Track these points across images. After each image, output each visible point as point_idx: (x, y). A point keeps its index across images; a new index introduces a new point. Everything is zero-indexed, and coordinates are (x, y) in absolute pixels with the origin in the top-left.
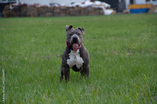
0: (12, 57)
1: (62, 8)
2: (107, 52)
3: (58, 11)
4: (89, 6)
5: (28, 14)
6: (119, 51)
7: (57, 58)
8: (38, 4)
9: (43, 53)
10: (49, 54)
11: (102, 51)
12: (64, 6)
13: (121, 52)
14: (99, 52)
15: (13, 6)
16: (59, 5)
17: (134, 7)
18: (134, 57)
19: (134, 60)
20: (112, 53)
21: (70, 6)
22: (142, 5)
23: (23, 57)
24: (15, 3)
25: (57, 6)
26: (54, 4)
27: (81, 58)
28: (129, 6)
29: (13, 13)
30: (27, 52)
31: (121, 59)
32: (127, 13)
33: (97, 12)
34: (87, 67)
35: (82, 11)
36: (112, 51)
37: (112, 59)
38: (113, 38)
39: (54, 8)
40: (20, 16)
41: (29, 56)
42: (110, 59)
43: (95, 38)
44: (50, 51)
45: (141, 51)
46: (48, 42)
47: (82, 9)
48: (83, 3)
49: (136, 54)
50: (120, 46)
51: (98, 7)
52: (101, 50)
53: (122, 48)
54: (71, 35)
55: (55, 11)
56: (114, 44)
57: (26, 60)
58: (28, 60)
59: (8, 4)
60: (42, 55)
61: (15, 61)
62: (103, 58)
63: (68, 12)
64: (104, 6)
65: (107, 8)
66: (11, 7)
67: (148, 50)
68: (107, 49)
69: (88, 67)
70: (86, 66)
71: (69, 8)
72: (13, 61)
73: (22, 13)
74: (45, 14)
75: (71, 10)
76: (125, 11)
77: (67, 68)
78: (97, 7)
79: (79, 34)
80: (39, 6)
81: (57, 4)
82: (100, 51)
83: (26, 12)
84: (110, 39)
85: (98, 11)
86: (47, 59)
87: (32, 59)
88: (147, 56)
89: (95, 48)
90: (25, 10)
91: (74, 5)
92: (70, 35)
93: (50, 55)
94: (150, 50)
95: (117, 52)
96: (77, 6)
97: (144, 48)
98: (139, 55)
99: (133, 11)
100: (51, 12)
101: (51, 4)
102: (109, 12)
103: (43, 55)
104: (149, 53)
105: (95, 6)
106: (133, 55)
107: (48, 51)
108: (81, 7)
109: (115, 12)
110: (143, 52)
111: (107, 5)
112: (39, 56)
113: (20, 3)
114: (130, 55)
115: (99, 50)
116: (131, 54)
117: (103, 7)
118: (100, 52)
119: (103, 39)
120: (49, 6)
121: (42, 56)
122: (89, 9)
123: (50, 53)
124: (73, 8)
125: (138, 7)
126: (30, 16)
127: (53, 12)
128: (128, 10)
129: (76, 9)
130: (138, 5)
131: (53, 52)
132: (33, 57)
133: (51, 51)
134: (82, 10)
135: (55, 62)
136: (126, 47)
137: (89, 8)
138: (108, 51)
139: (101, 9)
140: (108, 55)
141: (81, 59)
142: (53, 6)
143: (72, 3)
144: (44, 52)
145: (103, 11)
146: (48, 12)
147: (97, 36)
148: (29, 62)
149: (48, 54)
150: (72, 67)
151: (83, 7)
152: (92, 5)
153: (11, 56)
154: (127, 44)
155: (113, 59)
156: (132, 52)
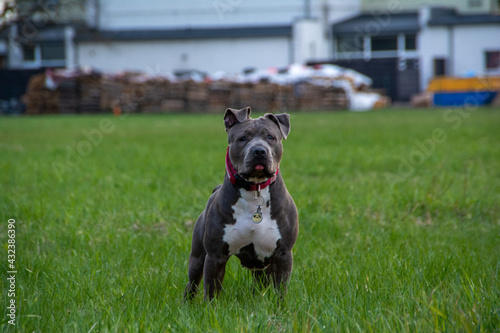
0: (33, 227)
1: (215, 87)
2: (350, 216)
3: (202, 95)
4: (302, 82)
5: (104, 103)
6: (392, 214)
7: (181, 232)
8: (137, 74)
9: (137, 216)
10: (157, 221)
11: (333, 213)
12: (221, 81)
13: (396, 216)
14: (324, 216)
15: (55, 78)
16: (204, 75)
17: (448, 85)
18: (438, 232)
19: (438, 243)
20: (367, 219)
21: (242, 79)
22: (473, 79)
23: (69, 228)
24: (63, 67)
25: (197, 78)
26: (188, 73)
27: (275, 222)
28: (430, 82)
29: (56, 101)
30: (84, 211)
31: (394, 238)
32: (424, 105)
33: (326, 99)
34: (285, 257)
35: (280, 98)
36: (366, 214)
37: (365, 236)
38: (374, 175)
39: (189, 86)
40: (78, 110)
41: (89, 224)
42: (359, 237)
43: (314, 175)
44: (161, 209)
45: (463, 215)
46: (159, 184)
47: (278, 91)
48: (283, 71)
49: (447, 223)
50: (394, 196)
51: (330, 84)
52: (330, 209)
53: (400, 205)
54: (244, 139)
55: (192, 95)
56: (375, 192)
57: (80, 235)
58: (87, 237)
59: (42, 71)
60: (135, 222)
61: (44, 240)
62: (336, 234)
63: (232, 98)
64: (351, 81)
65: (361, 89)
66: (50, 83)
67: (485, 210)
68: (350, 205)
69: (289, 257)
70: (283, 254)
71: (236, 86)
72: (35, 240)
73: (86, 100)
74: (159, 104)
75: (244, 92)
76: (417, 99)
77: (218, 257)
78: (326, 84)
79: (271, 138)
80: (141, 79)
81: (199, 73)
82: (327, 211)
83: (98, 98)
84: (362, 178)
85: (330, 97)
86: (149, 236)
87: (98, 235)
88: (483, 229)
89: (310, 202)
90: (94, 92)
91: (254, 77)
92: (241, 139)
93: (162, 221)
94: (492, 212)
95: (383, 217)
96: (264, 81)
97: (472, 206)
98: (456, 227)
99: (444, 100)
100: (177, 98)
101: (178, 74)
102: (366, 101)
103: (138, 222)
104: (490, 222)
105: (320, 83)
106: (435, 227)
107: (155, 209)
108: (276, 86)
109: (385, 100)
110: (469, 216)
111: (359, 79)
112: (124, 227)
113: (79, 70)
114: (428, 226)
115: (325, 207)
116: (429, 222)
117: (345, 85)
118: (328, 214)
119: (340, 178)
120: (172, 78)
121: (135, 226)
122: (303, 89)
123: (159, 216)
124: (249, 85)
125: (461, 87)
126: (109, 111)
127: (185, 100)
128: (428, 96)
129: (261, 89)
130: (460, 79)
131: (171, 214)
132: (104, 227)
133: (164, 209)
134: (280, 94)
135: (174, 243)
136: (412, 201)
137: (302, 86)
138: (353, 213)
139: (340, 91)
140: (354, 225)
141: (274, 224)
142: (185, 78)
143: (248, 71)
144: (141, 214)
145: (345, 97)
146: (168, 98)
147: (321, 169)
148: (90, 243)
149: (154, 220)
150: (238, 252)
151: (281, 84)
152: (311, 79)
153: (31, 224)
154: (416, 192)
155: (368, 237)
156: (434, 215)
